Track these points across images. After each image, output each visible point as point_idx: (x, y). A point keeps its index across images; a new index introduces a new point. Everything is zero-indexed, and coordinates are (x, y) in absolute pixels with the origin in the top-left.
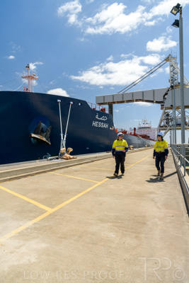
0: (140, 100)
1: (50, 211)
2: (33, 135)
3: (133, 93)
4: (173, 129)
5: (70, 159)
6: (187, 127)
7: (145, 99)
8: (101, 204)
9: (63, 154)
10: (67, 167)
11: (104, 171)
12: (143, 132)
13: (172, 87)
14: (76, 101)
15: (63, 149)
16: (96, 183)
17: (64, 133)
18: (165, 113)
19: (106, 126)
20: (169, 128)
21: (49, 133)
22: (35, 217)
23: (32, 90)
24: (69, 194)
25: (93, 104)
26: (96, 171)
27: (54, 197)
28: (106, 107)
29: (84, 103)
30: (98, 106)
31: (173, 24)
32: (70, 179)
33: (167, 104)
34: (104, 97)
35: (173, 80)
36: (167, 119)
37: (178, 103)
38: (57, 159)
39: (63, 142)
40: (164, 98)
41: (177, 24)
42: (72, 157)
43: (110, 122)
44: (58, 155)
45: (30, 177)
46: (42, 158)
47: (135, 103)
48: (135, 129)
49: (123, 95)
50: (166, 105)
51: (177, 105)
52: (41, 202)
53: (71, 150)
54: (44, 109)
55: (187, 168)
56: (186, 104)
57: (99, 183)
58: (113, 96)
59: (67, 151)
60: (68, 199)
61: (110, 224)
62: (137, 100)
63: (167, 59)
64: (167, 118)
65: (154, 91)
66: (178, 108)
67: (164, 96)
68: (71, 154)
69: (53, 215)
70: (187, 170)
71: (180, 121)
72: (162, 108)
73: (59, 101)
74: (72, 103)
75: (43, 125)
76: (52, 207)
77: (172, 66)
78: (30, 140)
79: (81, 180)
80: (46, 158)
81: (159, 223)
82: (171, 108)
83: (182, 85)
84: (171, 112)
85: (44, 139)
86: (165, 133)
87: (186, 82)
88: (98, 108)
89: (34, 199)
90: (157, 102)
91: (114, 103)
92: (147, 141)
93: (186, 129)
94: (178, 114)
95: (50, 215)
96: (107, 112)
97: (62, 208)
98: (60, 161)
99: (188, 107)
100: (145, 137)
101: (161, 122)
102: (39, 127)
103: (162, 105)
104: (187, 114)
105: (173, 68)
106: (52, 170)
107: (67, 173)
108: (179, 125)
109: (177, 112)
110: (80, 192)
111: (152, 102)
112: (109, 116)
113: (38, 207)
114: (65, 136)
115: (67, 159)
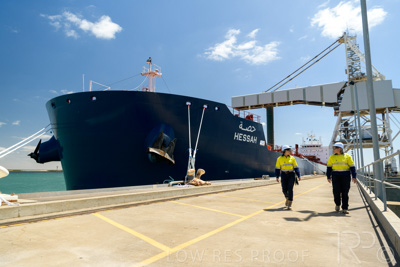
0: (300, 102)
1: (168, 251)
2: (152, 150)
3: (288, 92)
4: (357, 147)
5: (201, 185)
6: (380, 143)
7: (308, 99)
8: (248, 246)
9: (191, 178)
10: (197, 196)
11: (251, 202)
12: (310, 153)
13: (352, 83)
14: (212, 104)
15: (191, 171)
16: (239, 218)
17: (193, 148)
18: (341, 121)
19: (253, 140)
20: (349, 144)
21: (172, 148)
22: (145, 258)
24: (197, 229)
25: (235, 109)
27: (175, 233)
29: (223, 107)
30: (242, 111)
32: (200, 210)
33: (345, 106)
34: (244, 98)
35: (351, 70)
36: (346, 131)
37: (364, 105)
38: (183, 184)
39: (192, 161)
40: (339, 98)
42: (203, 182)
43: (260, 135)
44: (183, 179)
45: (143, 206)
46: (159, 181)
48: (297, 146)
49: (272, 94)
50: (342, 109)
51: (361, 108)
52: (156, 238)
53: (202, 172)
56: (377, 106)
57: (245, 218)
58: (258, 96)
59: (197, 174)
60: (197, 237)
62: (295, 102)
63: (341, 40)
64: (346, 129)
66: (363, 113)
67: (339, 95)
68: (203, 178)
71: (368, 134)
72: (336, 114)
73: (188, 103)
74: (205, 106)
75: (165, 136)
76: (172, 245)
77: (350, 49)
78: (147, 157)
79: (217, 213)
80: (167, 182)
82: (352, 114)
83: (368, 77)
84: (351, 119)
85: (167, 156)
87: (374, 72)
88: (243, 114)
89: (145, 234)
90: (327, 104)
93: (382, 146)
94: (364, 122)
96: (255, 120)
97: (186, 248)
98: (186, 186)
99: (382, 111)
100: (313, 159)
101: (335, 136)
102: (160, 139)
103: (335, 109)
104: (379, 122)
105: (351, 53)
106: (175, 199)
107: (196, 203)
108: (367, 140)
109: (362, 120)
110: (216, 228)
111: (320, 104)
112: (258, 126)
113: (151, 245)
114: (195, 152)
115: (197, 185)
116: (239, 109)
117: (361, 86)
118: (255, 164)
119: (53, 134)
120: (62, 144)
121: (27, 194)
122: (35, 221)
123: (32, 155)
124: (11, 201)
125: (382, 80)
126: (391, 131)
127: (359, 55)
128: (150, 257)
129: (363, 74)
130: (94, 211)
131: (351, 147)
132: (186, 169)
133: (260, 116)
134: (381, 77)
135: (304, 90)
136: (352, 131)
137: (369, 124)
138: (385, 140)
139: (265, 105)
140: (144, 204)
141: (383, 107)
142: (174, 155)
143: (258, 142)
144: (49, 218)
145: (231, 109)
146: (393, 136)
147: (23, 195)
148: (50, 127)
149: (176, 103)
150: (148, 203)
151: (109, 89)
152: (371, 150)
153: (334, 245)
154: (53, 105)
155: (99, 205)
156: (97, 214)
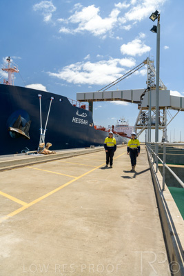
0: (119, 99)
1: (26, 205)
2: (12, 129)
3: (112, 92)
4: (148, 128)
5: (49, 153)
6: (161, 126)
8: (77, 199)
9: (42, 149)
10: (46, 162)
11: (81, 166)
12: (121, 130)
13: (149, 88)
14: (57, 97)
15: (42, 144)
16: (73, 179)
17: (43, 128)
18: (141, 112)
19: (85, 122)
20: (144, 126)
21: (28, 128)
23: (12, 83)
24: (45, 188)
25: (73, 100)
26: (74, 166)
27: (30, 192)
28: (87, 104)
29: (65, 99)
30: (78, 103)
31: (151, 30)
32: (48, 173)
33: (144, 104)
34: (85, 94)
35: (149, 82)
36: (143, 119)
37: (154, 104)
38: (36, 153)
39: (43, 137)
40: (141, 99)
41: (155, 29)
42: (50, 152)
43: (90, 119)
44: (37, 150)
45: (7, 171)
47: (114, 101)
48: (113, 126)
49: (103, 93)
52: (17, 196)
53: (50, 145)
54: (25, 104)
55: (159, 165)
57: (77, 178)
58: (94, 93)
59: (46, 146)
60: (45, 194)
61: (84, 218)
62: (116, 99)
63: (145, 62)
64: (143, 117)
65: (132, 91)
66: (153, 108)
67: (141, 97)
68: (50, 149)
69: (28, 210)
70: (159, 167)
71: (154, 121)
72: (139, 108)
73: (39, 95)
74: (52, 98)
75: (22, 119)
76: (28, 201)
77: (149, 68)
78: (9, 134)
79: (58, 175)
80: (24, 152)
81: (131, 216)
82: (147, 109)
83: (157, 87)
84: (147, 112)
85: (23, 133)
86: (141, 132)
87: (161, 84)
88: (79, 105)
89: (10, 194)
90: (135, 102)
91: (94, 100)
92: (124, 139)
93: (160, 128)
95: (26, 209)
96: (87, 109)
97: (38, 203)
98: (38, 155)
99: (163, 108)
100: (123, 134)
101: (138, 121)
102: (18, 121)
103: (139, 105)
104: (161, 115)
105: (150, 71)
106: (30, 165)
107: (42, 168)
109: (152, 113)
110: (58, 187)
111: (130, 101)
112: (89, 113)
113: (14, 202)
114: (45, 131)
115: (46, 154)
116: (81, 101)
117: (153, 92)
118: (86, 138)
125: (165, 90)
126: (166, 120)
127: (154, 73)
128: (14, 210)
129: (155, 85)
134: (165, 88)
136: (147, 119)
138: (164, 125)
139: (98, 100)
141: (164, 105)
142: (29, 133)
143: (88, 124)
146: (167, 123)
150: (10, 169)
153: (126, 195)
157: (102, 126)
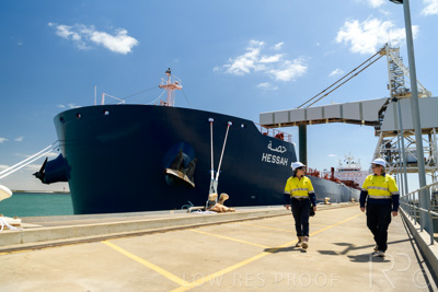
0: (337, 120)
2: (169, 171)
3: (323, 108)
4: (401, 171)
5: (224, 211)
6: (427, 167)
7: (345, 117)
10: (219, 223)
12: (348, 177)
13: (395, 100)
14: (237, 121)
15: (213, 195)
17: (216, 170)
18: (383, 142)
19: (284, 162)
20: (391, 168)
21: (192, 169)
24: (219, 262)
25: (263, 126)
26: (268, 232)
27: (192, 266)
29: (251, 122)
32: (223, 240)
33: (387, 125)
34: (274, 114)
35: (394, 85)
36: (388, 153)
37: (408, 124)
38: (203, 210)
39: (214, 184)
40: (381, 116)
42: (226, 208)
43: (291, 157)
44: (204, 205)
46: (179, 208)
48: (333, 169)
49: (306, 111)
50: (383, 128)
51: (405, 127)
52: (171, 271)
53: (226, 197)
55: (435, 235)
56: (423, 126)
58: (289, 112)
59: (219, 199)
60: (218, 270)
62: (331, 120)
63: (383, 51)
64: (388, 151)
66: (407, 133)
67: (380, 113)
68: (226, 204)
70: (436, 239)
71: (412, 157)
72: (377, 134)
73: (211, 120)
74: (230, 123)
77: (392, 62)
79: (241, 244)
80: (186, 208)
82: (395, 134)
84: (394, 140)
85: (186, 178)
88: (272, 133)
89: (161, 266)
90: (367, 123)
93: (428, 171)
94: (409, 144)
96: (286, 139)
98: (207, 213)
99: (428, 131)
100: (351, 184)
102: (178, 159)
103: (376, 129)
104: (426, 144)
105: (394, 66)
106: (194, 227)
107: (218, 232)
108: (411, 164)
109: (406, 141)
111: (359, 122)
112: (289, 146)
113: (166, 280)
114: (218, 174)
115: (219, 212)
116: (268, 126)
117: (405, 102)
119: (60, 152)
120: (69, 163)
121: (31, 218)
122: (39, 248)
123: (37, 175)
124: (14, 225)
125: (429, 97)
127: (403, 69)
129: (407, 90)
130: (104, 239)
131: (393, 171)
132: (208, 193)
133: (291, 135)
134: (427, 93)
135: (341, 106)
136: (395, 153)
137: (414, 146)
138: (432, 164)
139: (297, 123)
140: (160, 231)
141: (429, 126)
142: (194, 177)
143: (289, 164)
144: (54, 245)
145: (259, 127)
147: (27, 218)
148: (58, 143)
149: (197, 119)
150: (164, 231)
151: (124, 102)
152: (417, 174)
154: (61, 119)
155: (109, 232)
156: (107, 242)
157: (314, 169)
